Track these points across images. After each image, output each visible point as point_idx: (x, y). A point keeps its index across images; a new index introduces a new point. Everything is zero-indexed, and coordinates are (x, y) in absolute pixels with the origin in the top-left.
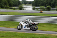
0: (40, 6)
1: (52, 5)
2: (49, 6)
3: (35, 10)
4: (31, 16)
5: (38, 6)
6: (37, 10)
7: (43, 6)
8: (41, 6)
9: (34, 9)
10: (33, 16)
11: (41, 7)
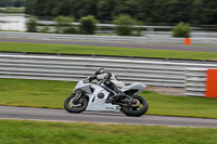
0: (56, 16)
1: (100, 14)
2: (90, 17)
3: (35, 32)
4: (21, 53)
5: (50, 16)
6: (44, 32)
7: (66, 18)
8: (61, 17)
9: (31, 28)
10: (28, 53)
11: (59, 20)
